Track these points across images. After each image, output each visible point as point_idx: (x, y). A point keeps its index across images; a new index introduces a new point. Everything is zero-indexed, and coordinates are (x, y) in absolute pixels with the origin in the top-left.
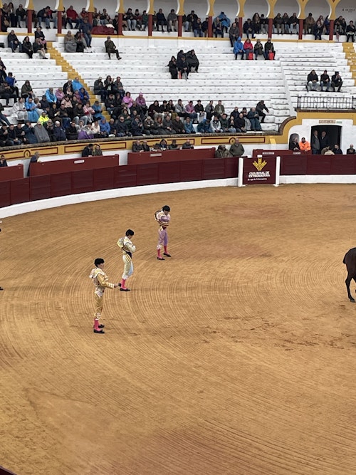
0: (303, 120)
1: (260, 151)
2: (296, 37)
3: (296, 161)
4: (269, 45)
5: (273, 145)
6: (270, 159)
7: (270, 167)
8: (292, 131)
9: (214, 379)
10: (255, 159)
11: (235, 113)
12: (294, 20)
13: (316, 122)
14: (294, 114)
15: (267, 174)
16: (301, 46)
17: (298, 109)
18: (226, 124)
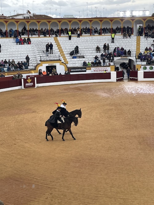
0: (43, 64)
1: (29, 76)
2: (38, 36)
3: (42, 78)
4: (29, 39)
5: (34, 74)
6: (32, 79)
7: (33, 81)
8: (39, 69)
9: (19, 157)
10: (27, 79)
11: (19, 63)
12: (36, 30)
13: (47, 65)
14: (40, 62)
15: (32, 84)
16: (39, 39)
17: (41, 61)
18: (16, 67)
